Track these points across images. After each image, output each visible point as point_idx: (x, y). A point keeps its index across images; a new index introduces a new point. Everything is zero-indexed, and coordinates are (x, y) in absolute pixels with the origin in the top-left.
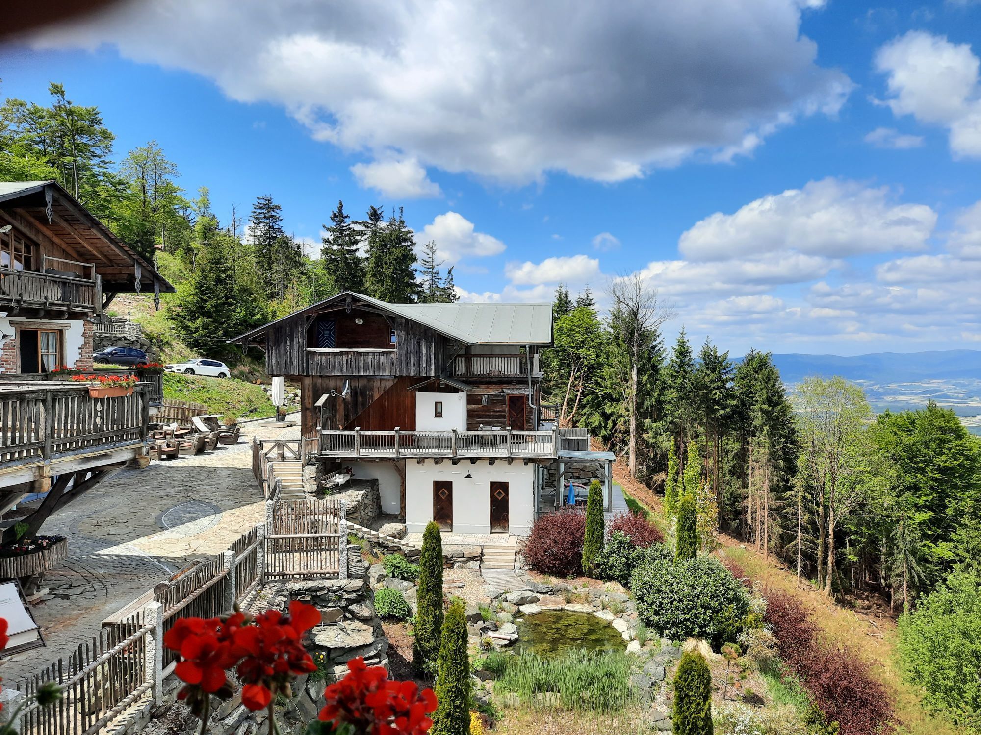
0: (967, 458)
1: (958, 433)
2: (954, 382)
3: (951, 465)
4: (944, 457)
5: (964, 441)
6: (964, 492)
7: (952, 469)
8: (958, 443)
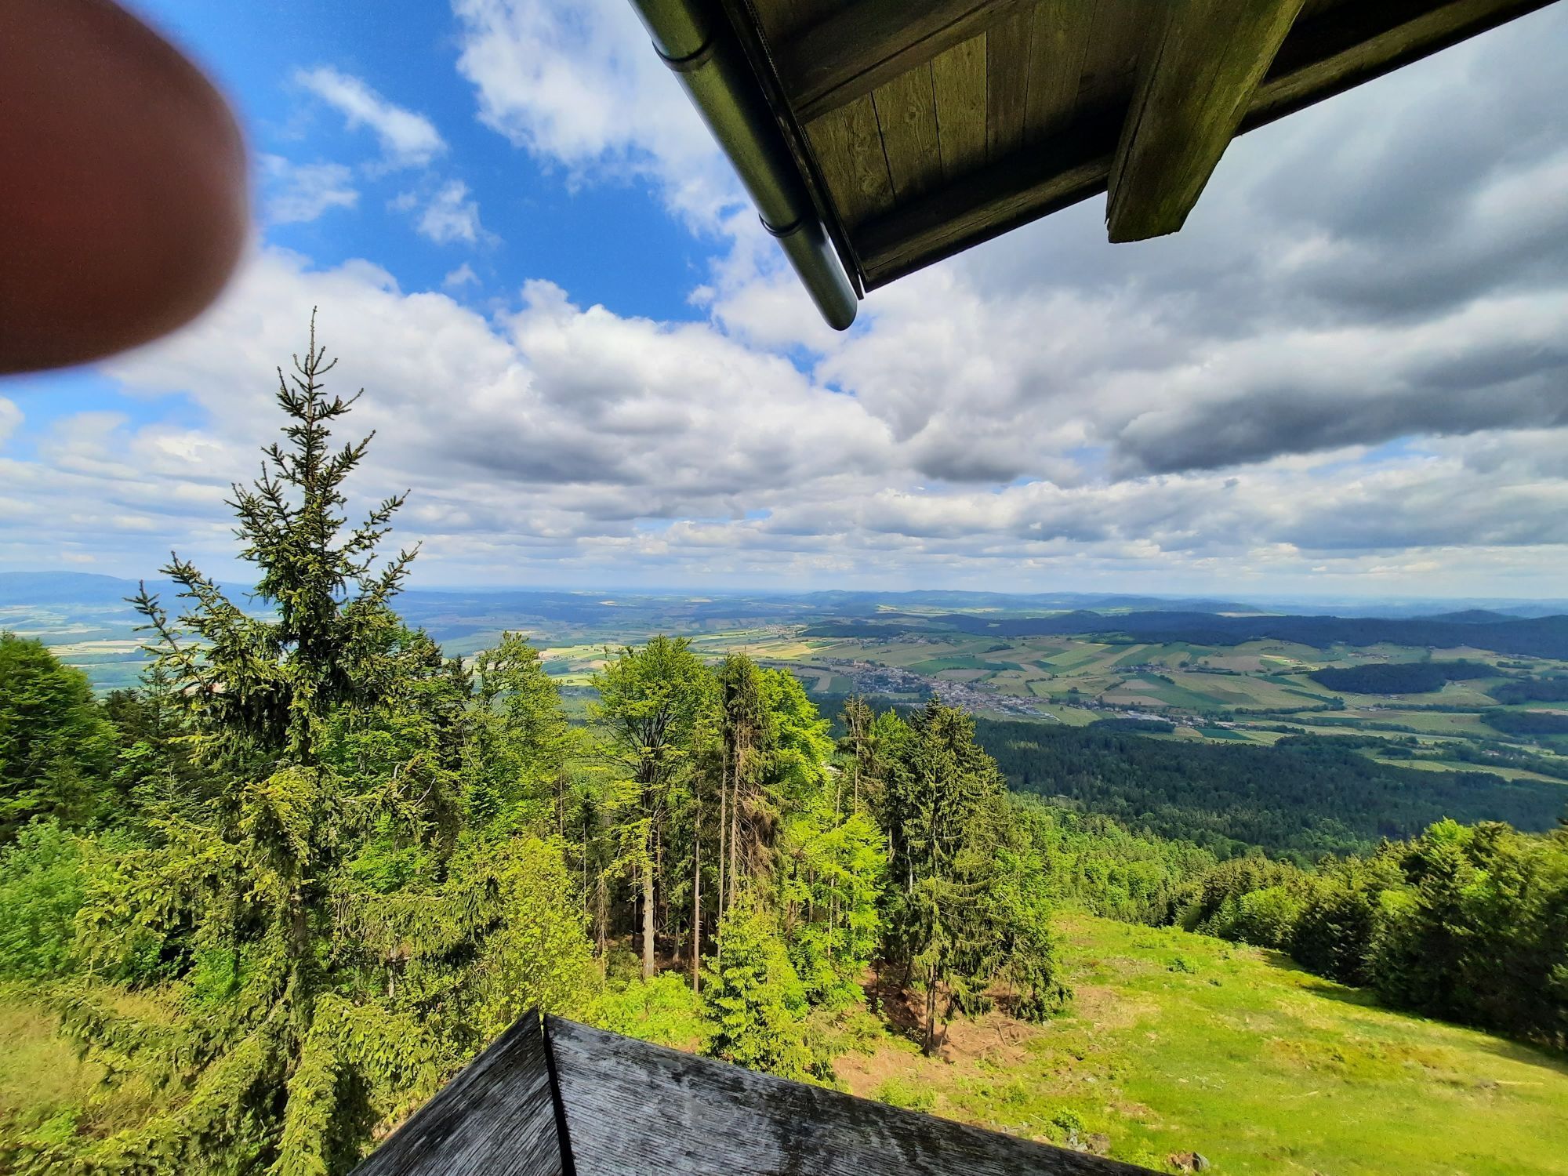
0: (61, 691)
1: (48, 665)
2: (48, 607)
3: (37, 702)
4: (27, 695)
5: (56, 673)
6: (56, 729)
7: (37, 706)
8: (48, 676)
